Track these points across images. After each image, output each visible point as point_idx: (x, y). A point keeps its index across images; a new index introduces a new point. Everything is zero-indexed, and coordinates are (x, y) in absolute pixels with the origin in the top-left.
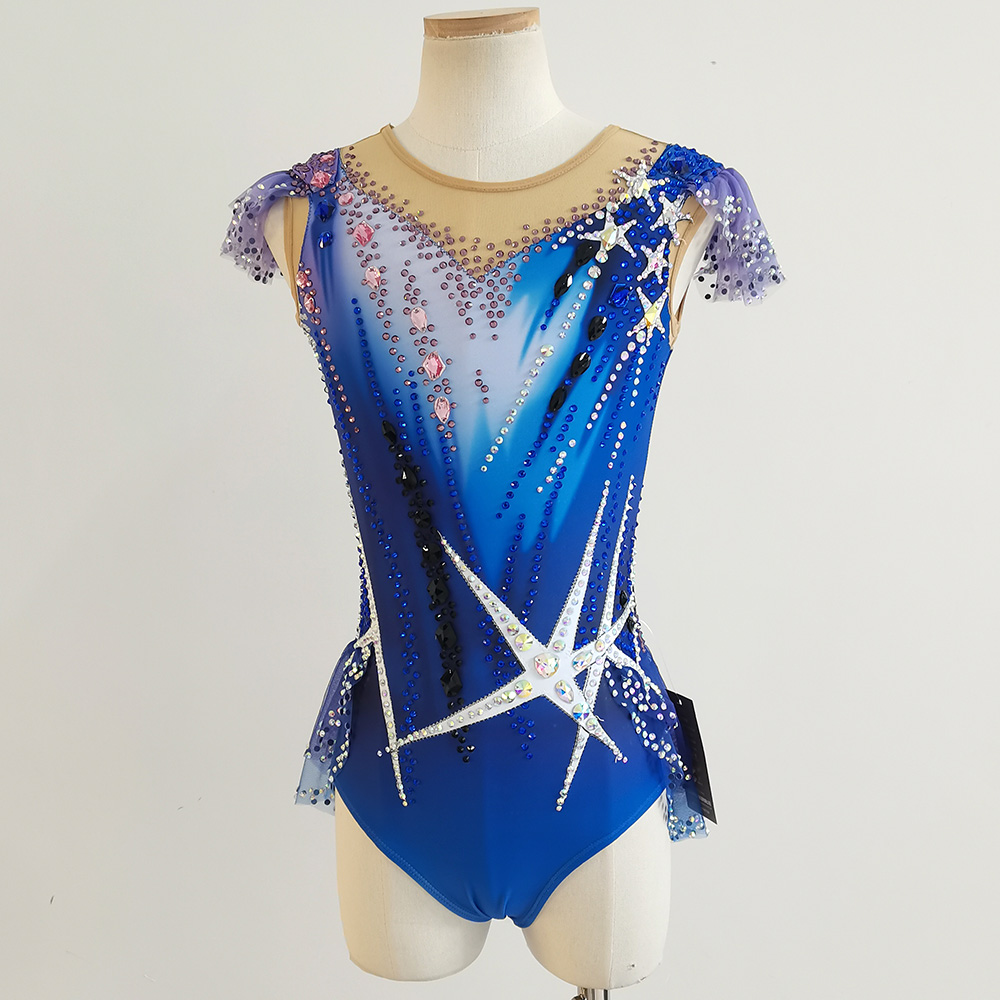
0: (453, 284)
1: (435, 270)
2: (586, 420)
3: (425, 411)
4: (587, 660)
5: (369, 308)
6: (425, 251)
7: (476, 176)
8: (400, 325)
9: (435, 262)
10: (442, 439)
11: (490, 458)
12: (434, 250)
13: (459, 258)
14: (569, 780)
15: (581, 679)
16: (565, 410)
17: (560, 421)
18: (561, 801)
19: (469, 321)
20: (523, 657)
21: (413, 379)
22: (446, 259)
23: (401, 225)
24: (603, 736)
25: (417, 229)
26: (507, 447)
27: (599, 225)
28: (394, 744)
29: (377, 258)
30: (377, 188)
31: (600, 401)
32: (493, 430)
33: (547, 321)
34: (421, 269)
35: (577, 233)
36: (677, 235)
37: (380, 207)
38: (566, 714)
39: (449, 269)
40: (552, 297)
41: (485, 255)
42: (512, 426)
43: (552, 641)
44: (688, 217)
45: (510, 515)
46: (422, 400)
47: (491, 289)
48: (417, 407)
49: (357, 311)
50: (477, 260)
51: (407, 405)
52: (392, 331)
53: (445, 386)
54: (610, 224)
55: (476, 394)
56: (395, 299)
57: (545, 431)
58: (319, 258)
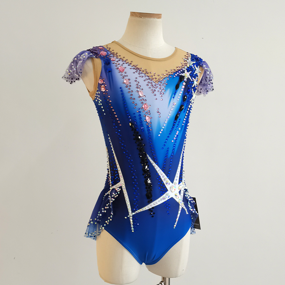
0: (150, 84)
1: (145, 81)
2: (182, 123)
3: (143, 119)
4: (181, 187)
5: (126, 90)
6: (141, 75)
7: (150, 56)
8: (135, 95)
9: (144, 78)
10: (148, 127)
11: (161, 132)
12: (143, 75)
13: (151, 78)
14: (177, 220)
15: (180, 192)
16: (178, 120)
17: (177, 123)
18: (175, 226)
19: (155, 95)
20: (168, 187)
21: (139, 110)
22: (147, 78)
23: (132, 68)
24: (184, 207)
25: (137, 69)
26: (165, 129)
27: (183, 72)
28: (131, 214)
29: (127, 76)
30: (122, 57)
31: (185, 118)
32: (162, 125)
33: (174, 96)
34: (141, 80)
35: (179, 73)
36: (199, 76)
37: (124, 62)
38: (177, 202)
39: (148, 81)
40: (175, 89)
41: (158, 77)
42: (166, 124)
43: (174, 182)
44: (201, 72)
45: (165, 148)
46: (142, 116)
47: (160, 87)
48: (140, 118)
49: (122, 91)
50: (156, 79)
51: (137, 118)
52: (133, 97)
53: (149, 113)
54: (186, 72)
55: (157, 115)
56: (133, 88)
57: (174, 125)
58: (108, 75)
